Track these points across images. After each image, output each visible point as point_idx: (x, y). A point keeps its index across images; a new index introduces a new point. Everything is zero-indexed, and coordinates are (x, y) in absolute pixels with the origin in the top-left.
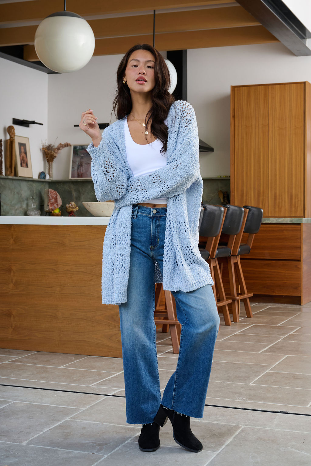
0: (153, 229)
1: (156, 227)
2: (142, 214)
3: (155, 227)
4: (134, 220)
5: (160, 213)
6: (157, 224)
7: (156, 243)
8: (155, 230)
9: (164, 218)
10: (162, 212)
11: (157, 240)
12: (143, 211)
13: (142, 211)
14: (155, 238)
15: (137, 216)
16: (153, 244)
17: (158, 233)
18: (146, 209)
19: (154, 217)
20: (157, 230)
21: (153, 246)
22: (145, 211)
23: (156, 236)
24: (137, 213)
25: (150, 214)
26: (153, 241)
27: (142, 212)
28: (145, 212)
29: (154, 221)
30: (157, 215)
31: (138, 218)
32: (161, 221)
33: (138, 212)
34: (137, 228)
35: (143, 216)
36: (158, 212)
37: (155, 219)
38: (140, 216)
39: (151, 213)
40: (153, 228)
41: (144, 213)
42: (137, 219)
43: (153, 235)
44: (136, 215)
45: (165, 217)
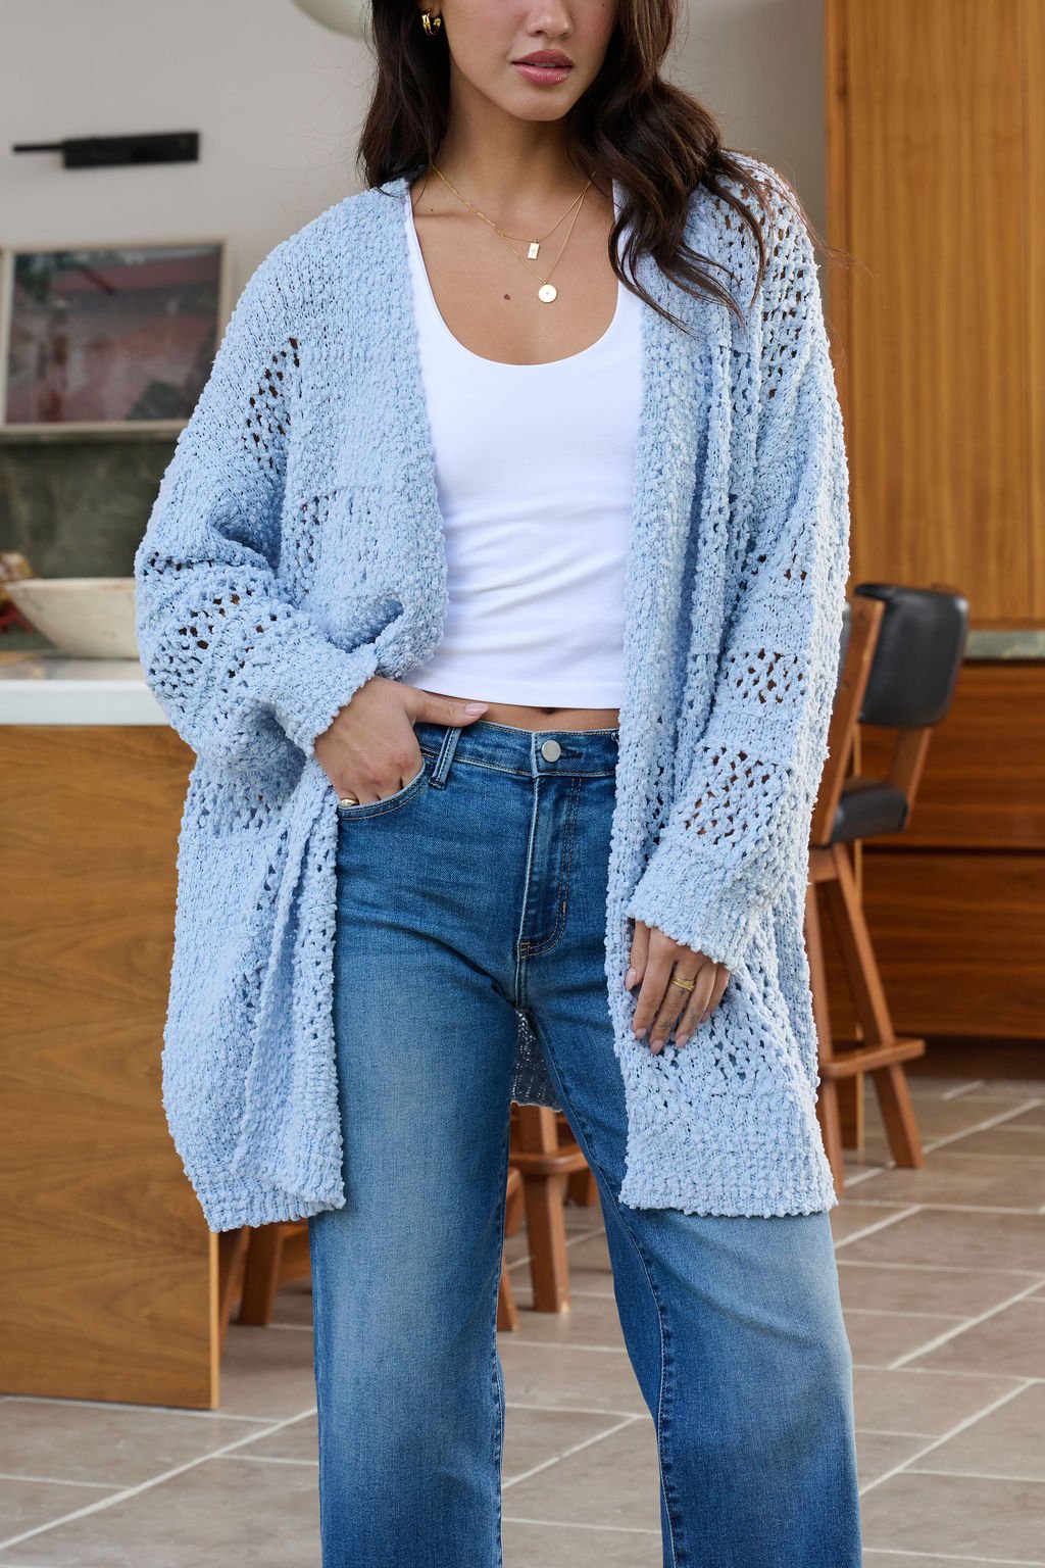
0: (538, 846)
1: (555, 839)
2: (482, 766)
3: (548, 838)
4: (433, 791)
5: (582, 760)
6: (564, 818)
7: (548, 924)
8: (552, 851)
9: (599, 790)
10: (589, 757)
11: (555, 906)
12: (484, 745)
13: (480, 748)
14: (546, 895)
15: (451, 776)
16: (531, 930)
17: (564, 868)
18: (502, 740)
19: (546, 783)
20: (558, 856)
21: (533, 942)
22: (498, 746)
23: (555, 884)
24: (453, 761)
25: (523, 765)
26: (533, 912)
27: (479, 756)
28: (500, 753)
29: (547, 804)
30: (563, 770)
31: (454, 785)
32: (583, 802)
33: (458, 753)
34: (451, 839)
35: (484, 775)
36: (567, 754)
37: (552, 795)
38: (470, 774)
39: (534, 761)
40: (538, 843)
41: (492, 759)
42: (454, 791)
43: (536, 878)
44: (447, 767)
45: (606, 781)
